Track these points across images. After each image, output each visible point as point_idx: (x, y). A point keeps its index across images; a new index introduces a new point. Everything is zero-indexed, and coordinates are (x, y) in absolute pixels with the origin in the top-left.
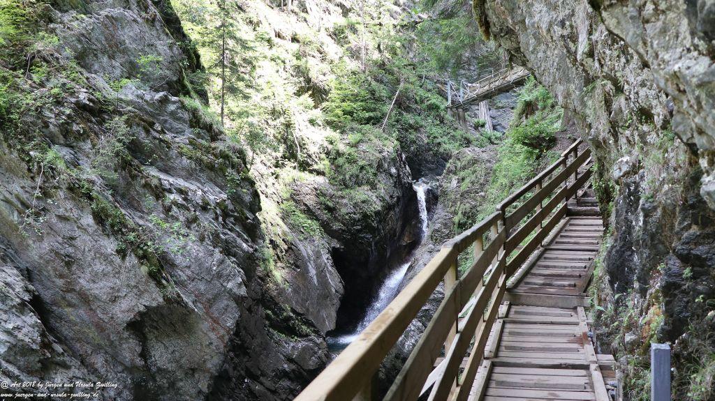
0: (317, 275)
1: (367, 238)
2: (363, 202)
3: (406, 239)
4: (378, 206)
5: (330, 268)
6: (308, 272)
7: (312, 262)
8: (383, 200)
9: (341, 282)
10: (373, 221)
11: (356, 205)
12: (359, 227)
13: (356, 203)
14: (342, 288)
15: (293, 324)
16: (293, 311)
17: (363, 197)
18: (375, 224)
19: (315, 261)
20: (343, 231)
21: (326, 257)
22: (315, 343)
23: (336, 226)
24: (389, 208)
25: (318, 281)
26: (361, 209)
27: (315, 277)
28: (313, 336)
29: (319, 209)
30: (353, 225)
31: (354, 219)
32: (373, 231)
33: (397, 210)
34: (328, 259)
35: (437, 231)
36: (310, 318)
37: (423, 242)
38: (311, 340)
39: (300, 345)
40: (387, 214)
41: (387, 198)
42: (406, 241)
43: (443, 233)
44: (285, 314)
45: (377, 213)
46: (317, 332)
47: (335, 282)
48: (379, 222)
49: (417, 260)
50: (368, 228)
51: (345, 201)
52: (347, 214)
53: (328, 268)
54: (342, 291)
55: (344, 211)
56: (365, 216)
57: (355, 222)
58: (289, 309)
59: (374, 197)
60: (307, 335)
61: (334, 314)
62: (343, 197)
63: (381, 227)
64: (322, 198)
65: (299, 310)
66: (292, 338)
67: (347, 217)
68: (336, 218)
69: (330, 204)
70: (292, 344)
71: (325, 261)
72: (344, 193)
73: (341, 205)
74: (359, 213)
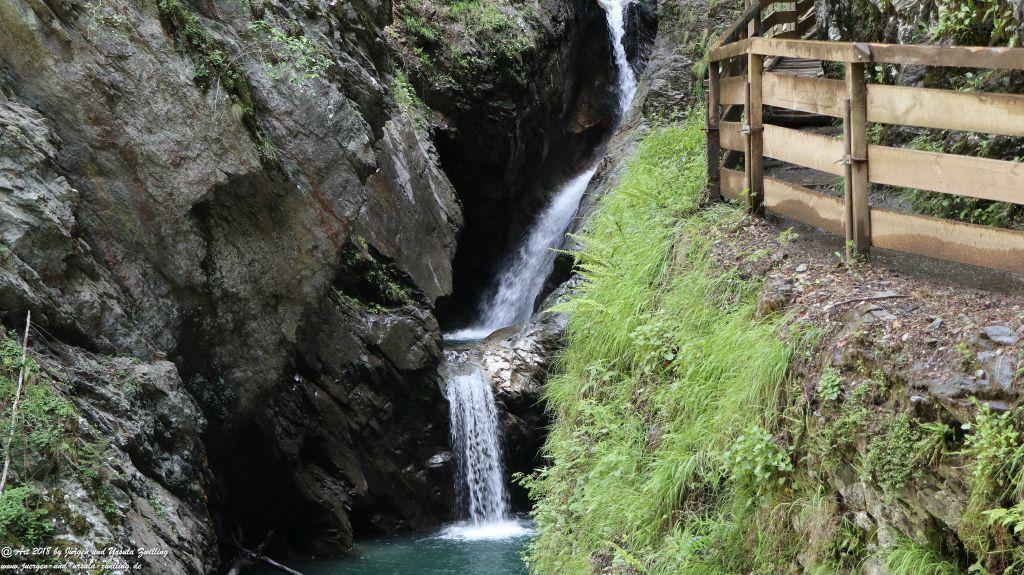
0: (411, 181)
1: (505, 111)
2: (498, 30)
3: (581, 120)
4: (528, 39)
5: (435, 171)
6: (394, 175)
7: (401, 155)
8: (537, 25)
9: (456, 201)
10: (518, 73)
11: (481, 36)
12: (489, 86)
13: (481, 33)
14: (459, 211)
15: (375, 278)
16: (373, 250)
17: (498, 19)
18: (522, 80)
19: (406, 155)
20: (456, 93)
21: (427, 147)
22: (416, 317)
23: (442, 82)
24: (549, 44)
25: (415, 194)
26: (492, 45)
27: (408, 187)
28: (411, 305)
29: (404, 44)
30: (476, 80)
31: (479, 68)
32: (519, 94)
33: (565, 51)
34: (429, 151)
35: (657, 94)
36: (405, 268)
37: (623, 123)
38: (408, 313)
39: (388, 320)
40: (546, 58)
41: (546, 22)
42: (581, 123)
43: (669, 98)
44: (358, 256)
45: (528, 55)
46: (418, 297)
47: (445, 199)
48: (531, 75)
49: (611, 161)
50: (509, 88)
51: (458, 27)
52: (464, 56)
53: (430, 170)
54: (460, 220)
55: (456, 49)
56: (502, 61)
57: (481, 74)
58: (365, 246)
59: (520, 20)
60: (400, 303)
61: (447, 265)
62: (453, 20)
63: (533, 86)
64: (410, 21)
65: (384, 250)
66: (372, 307)
67: (464, 63)
68: (439, 66)
69: (429, 34)
70: (372, 319)
71: (427, 156)
72: (455, 9)
73: (450, 37)
74: (488, 55)
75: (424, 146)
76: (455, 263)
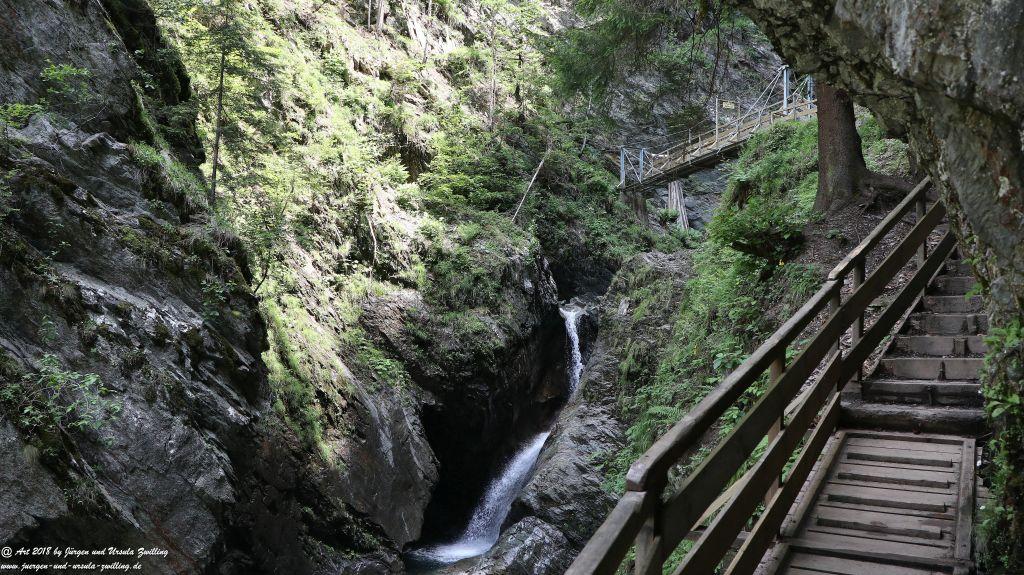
0: (393, 449)
1: (480, 391)
2: (477, 333)
3: (545, 393)
4: (500, 340)
5: (417, 439)
6: (379, 444)
7: (387, 429)
8: (508, 330)
9: (434, 462)
10: (491, 365)
11: (464, 338)
12: (468, 374)
13: (464, 335)
14: (435, 470)
15: (349, 531)
16: (350, 508)
17: (477, 325)
18: (494, 369)
19: (391, 428)
20: (442, 378)
21: (412, 421)
22: (383, 561)
23: (432, 370)
24: (516, 344)
25: (394, 461)
26: (472, 344)
27: (390, 453)
28: (381, 551)
29: (404, 342)
30: (459, 370)
31: (461, 360)
32: (490, 379)
33: (532, 347)
34: (413, 424)
35: (594, 383)
36: (379, 521)
37: (571, 400)
38: (378, 557)
39: (358, 565)
40: (515, 353)
41: (516, 328)
42: (546, 395)
43: (602, 386)
44: (335, 514)
45: (499, 352)
46: (388, 545)
47: (423, 461)
48: (502, 366)
49: (560, 428)
50: (483, 375)
51: (447, 331)
52: (450, 352)
53: (412, 439)
54: (435, 476)
55: (444, 346)
56: (479, 356)
57: (462, 365)
58: (343, 505)
59: (495, 326)
60: (372, 549)
61: (419, 515)
62: (444, 325)
63: (503, 374)
64: (410, 325)
65: (360, 507)
66: (347, 553)
67: (450, 357)
68: (431, 357)
69: (423, 335)
70: (345, 564)
71: (410, 427)
72: (447, 318)
73: (441, 336)
74: (469, 351)
75: (410, 421)
76: (427, 512)
